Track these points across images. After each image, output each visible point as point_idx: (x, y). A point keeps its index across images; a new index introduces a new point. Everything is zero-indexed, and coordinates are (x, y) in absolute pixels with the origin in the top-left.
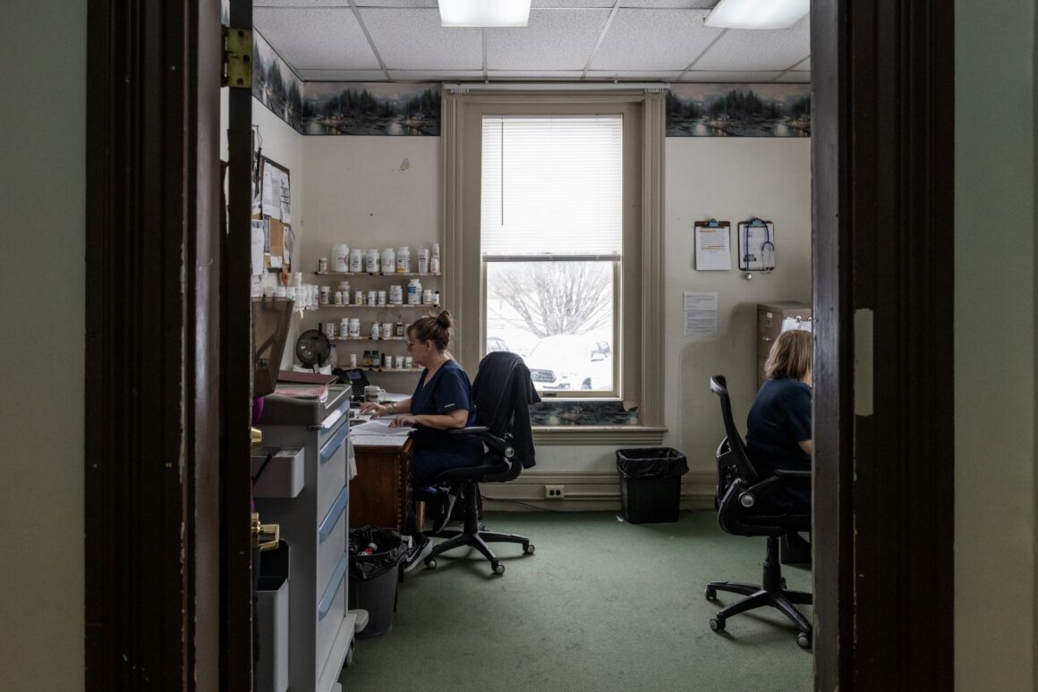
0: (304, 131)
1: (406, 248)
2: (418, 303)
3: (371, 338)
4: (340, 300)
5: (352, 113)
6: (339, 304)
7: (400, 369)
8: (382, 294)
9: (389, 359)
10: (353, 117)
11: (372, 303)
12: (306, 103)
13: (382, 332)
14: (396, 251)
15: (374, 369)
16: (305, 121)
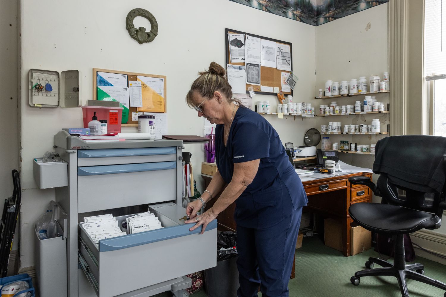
0: (317, 24)
1: (364, 77)
2: (370, 111)
3: (342, 133)
4: (328, 112)
5: (339, 5)
6: (327, 114)
7: (359, 152)
8: (349, 107)
9: (353, 146)
10: (340, 8)
11: (343, 113)
12: (318, 8)
13: (349, 130)
14: (358, 79)
15: (344, 151)
16: (317, 18)
